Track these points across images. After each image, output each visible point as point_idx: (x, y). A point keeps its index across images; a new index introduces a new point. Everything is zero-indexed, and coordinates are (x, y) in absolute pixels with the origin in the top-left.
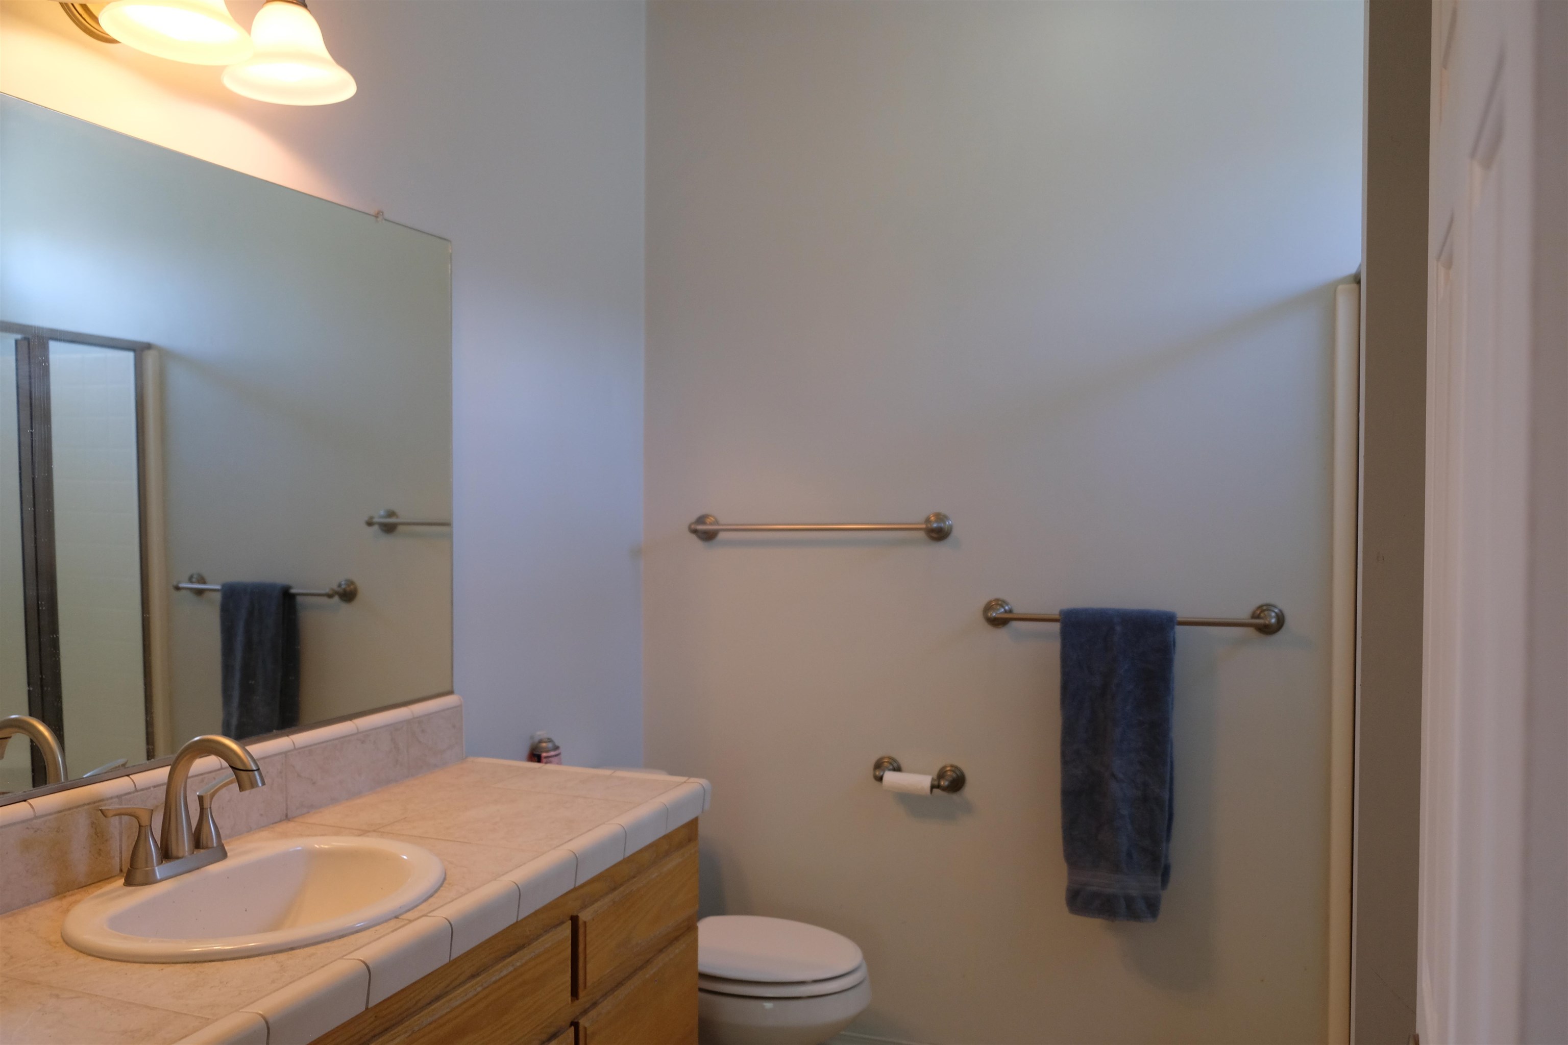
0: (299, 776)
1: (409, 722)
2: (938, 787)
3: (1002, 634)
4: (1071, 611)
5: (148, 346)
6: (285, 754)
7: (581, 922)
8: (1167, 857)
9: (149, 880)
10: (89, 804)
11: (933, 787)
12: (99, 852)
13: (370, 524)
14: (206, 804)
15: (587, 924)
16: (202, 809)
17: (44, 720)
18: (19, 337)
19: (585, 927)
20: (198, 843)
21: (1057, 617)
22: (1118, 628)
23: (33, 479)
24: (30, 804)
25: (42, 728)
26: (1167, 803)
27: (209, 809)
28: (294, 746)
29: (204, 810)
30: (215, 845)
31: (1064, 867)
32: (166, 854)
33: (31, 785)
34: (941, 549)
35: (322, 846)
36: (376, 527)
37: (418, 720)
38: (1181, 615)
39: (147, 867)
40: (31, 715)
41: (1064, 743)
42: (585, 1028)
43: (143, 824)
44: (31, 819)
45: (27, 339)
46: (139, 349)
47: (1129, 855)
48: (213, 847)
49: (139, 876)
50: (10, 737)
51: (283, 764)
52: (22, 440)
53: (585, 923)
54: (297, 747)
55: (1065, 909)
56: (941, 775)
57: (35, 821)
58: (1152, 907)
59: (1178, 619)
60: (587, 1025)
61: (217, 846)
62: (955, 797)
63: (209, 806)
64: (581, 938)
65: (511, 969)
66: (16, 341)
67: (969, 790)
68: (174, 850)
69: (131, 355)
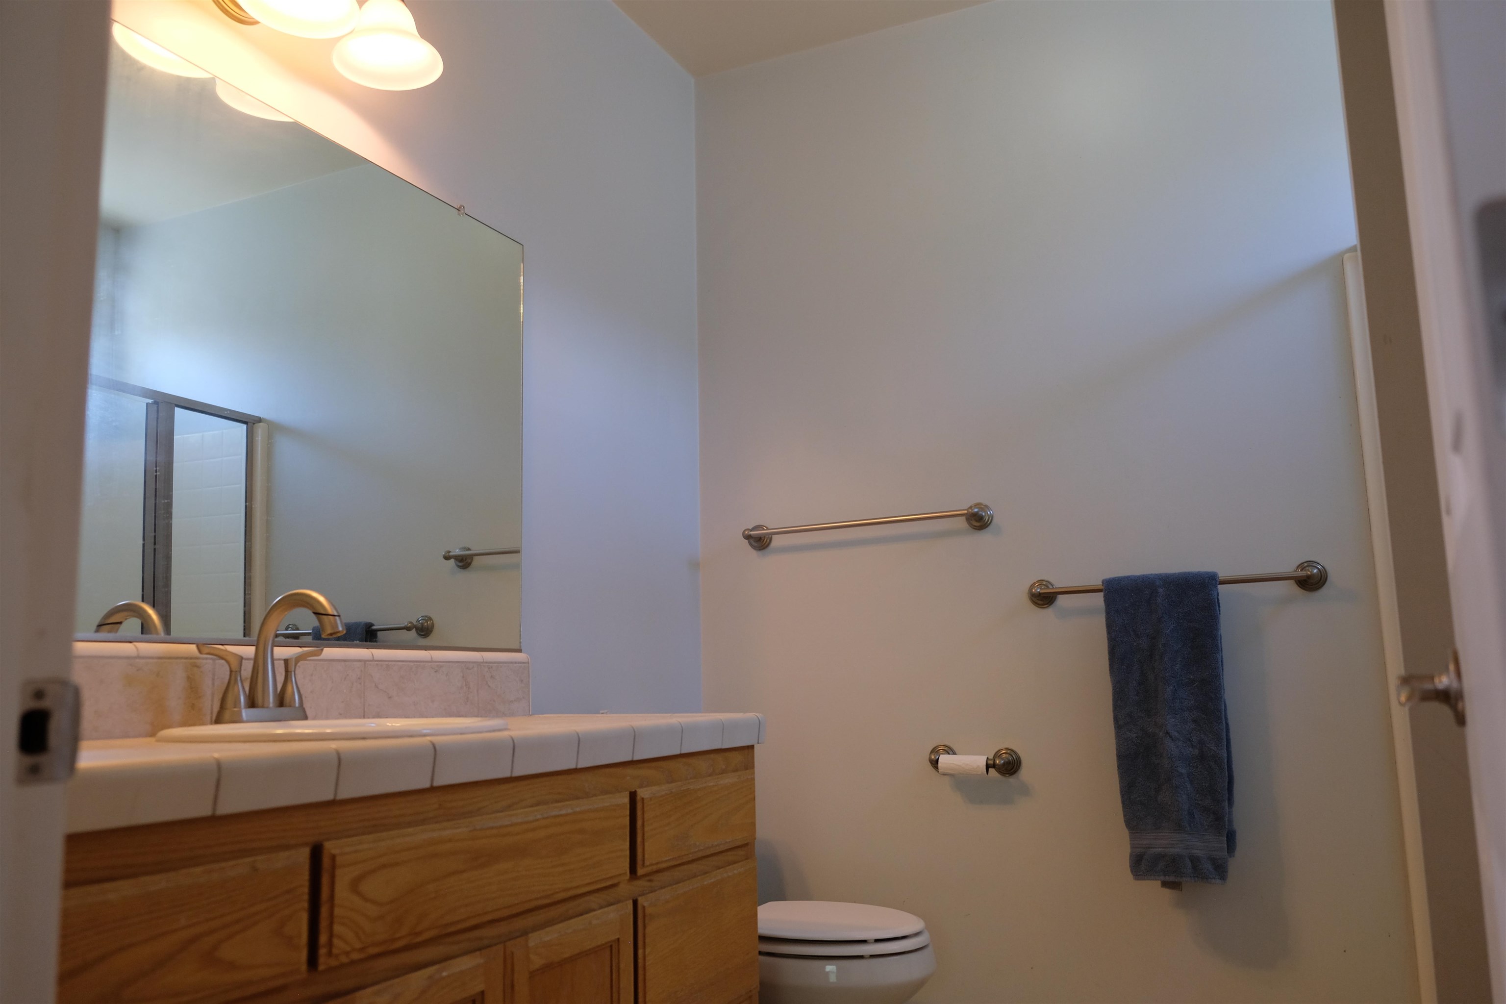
0: (376, 687)
1: (479, 664)
2: (994, 766)
3: (1048, 613)
4: (1113, 579)
5: (259, 420)
6: (364, 661)
7: (638, 798)
8: (1230, 821)
9: (237, 720)
10: (186, 658)
11: (988, 767)
12: (193, 706)
13: (447, 558)
14: (292, 667)
15: (645, 801)
16: (287, 671)
17: (154, 606)
18: (150, 401)
19: (643, 803)
20: (281, 702)
21: (1101, 587)
22: (1161, 590)
23: (156, 489)
24: (135, 646)
25: (151, 611)
26: (1226, 761)
27: (293, 673)
28: (373, 657)
29: (289, 673)
30: (297, 705)
31: (1125, 833)
32: (252, 703)
33: (140, 633)
34: (984, 537)
35: (394, 724)
36: (452, 561)
37: (489, 665)
38: (1222, 574)
39: (235, 708)
40: (143, 601)
41: (1116, 708)
42: (644, 907)
43: (234, 669)
44: (135, 658)
45: (156, 403)
46: (249, 422)
47: (1191, 814)
48: (295, 707)
49: (227, 715)
50: (120, 623)
51: (362, 671)
52: (148, 459)
53: (643, 799)
54: (375, 659)
55: (1131, 876)
56: (997, 755)
57: (138, 660)
58: (1220, 870)
59: (1220, 578)
60: (646, 904)
61: (299, 707)
62: (1012, 780)
63: (293, 669)
64: (639, 813)
65: (570, 811)
66: (147, 404)
67: (1024, 773)
68: (259, 700)
69: (245, 426)
